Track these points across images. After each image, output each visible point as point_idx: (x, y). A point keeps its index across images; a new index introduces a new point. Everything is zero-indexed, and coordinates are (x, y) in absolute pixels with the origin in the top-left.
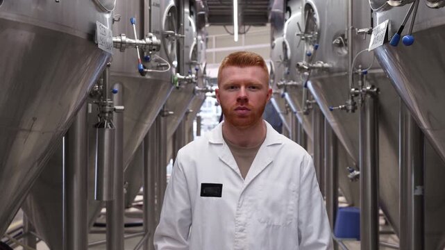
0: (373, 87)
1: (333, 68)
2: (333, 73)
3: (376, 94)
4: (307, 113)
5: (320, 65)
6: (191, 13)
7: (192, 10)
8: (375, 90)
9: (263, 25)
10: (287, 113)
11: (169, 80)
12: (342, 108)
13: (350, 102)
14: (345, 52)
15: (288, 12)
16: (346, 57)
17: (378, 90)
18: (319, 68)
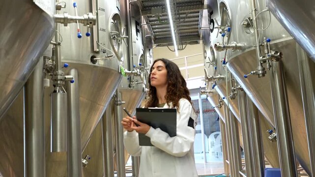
0: (276, 52)
1: (245, 46)
2: (244, 49)
3: (279, 57)
4: (233, 98)
5: (234, 45)
6: (137, 31)
7: (138, 28)
8: (279, 54)
9: (197, 43)
10: (221, 107)
11: (117, 70)
12: (254, 73)
13: (260, 68)
14: (252, 31)
15: (212, 23)
16: (253, 35)
17: (281, 54)
18: (233, 47)
